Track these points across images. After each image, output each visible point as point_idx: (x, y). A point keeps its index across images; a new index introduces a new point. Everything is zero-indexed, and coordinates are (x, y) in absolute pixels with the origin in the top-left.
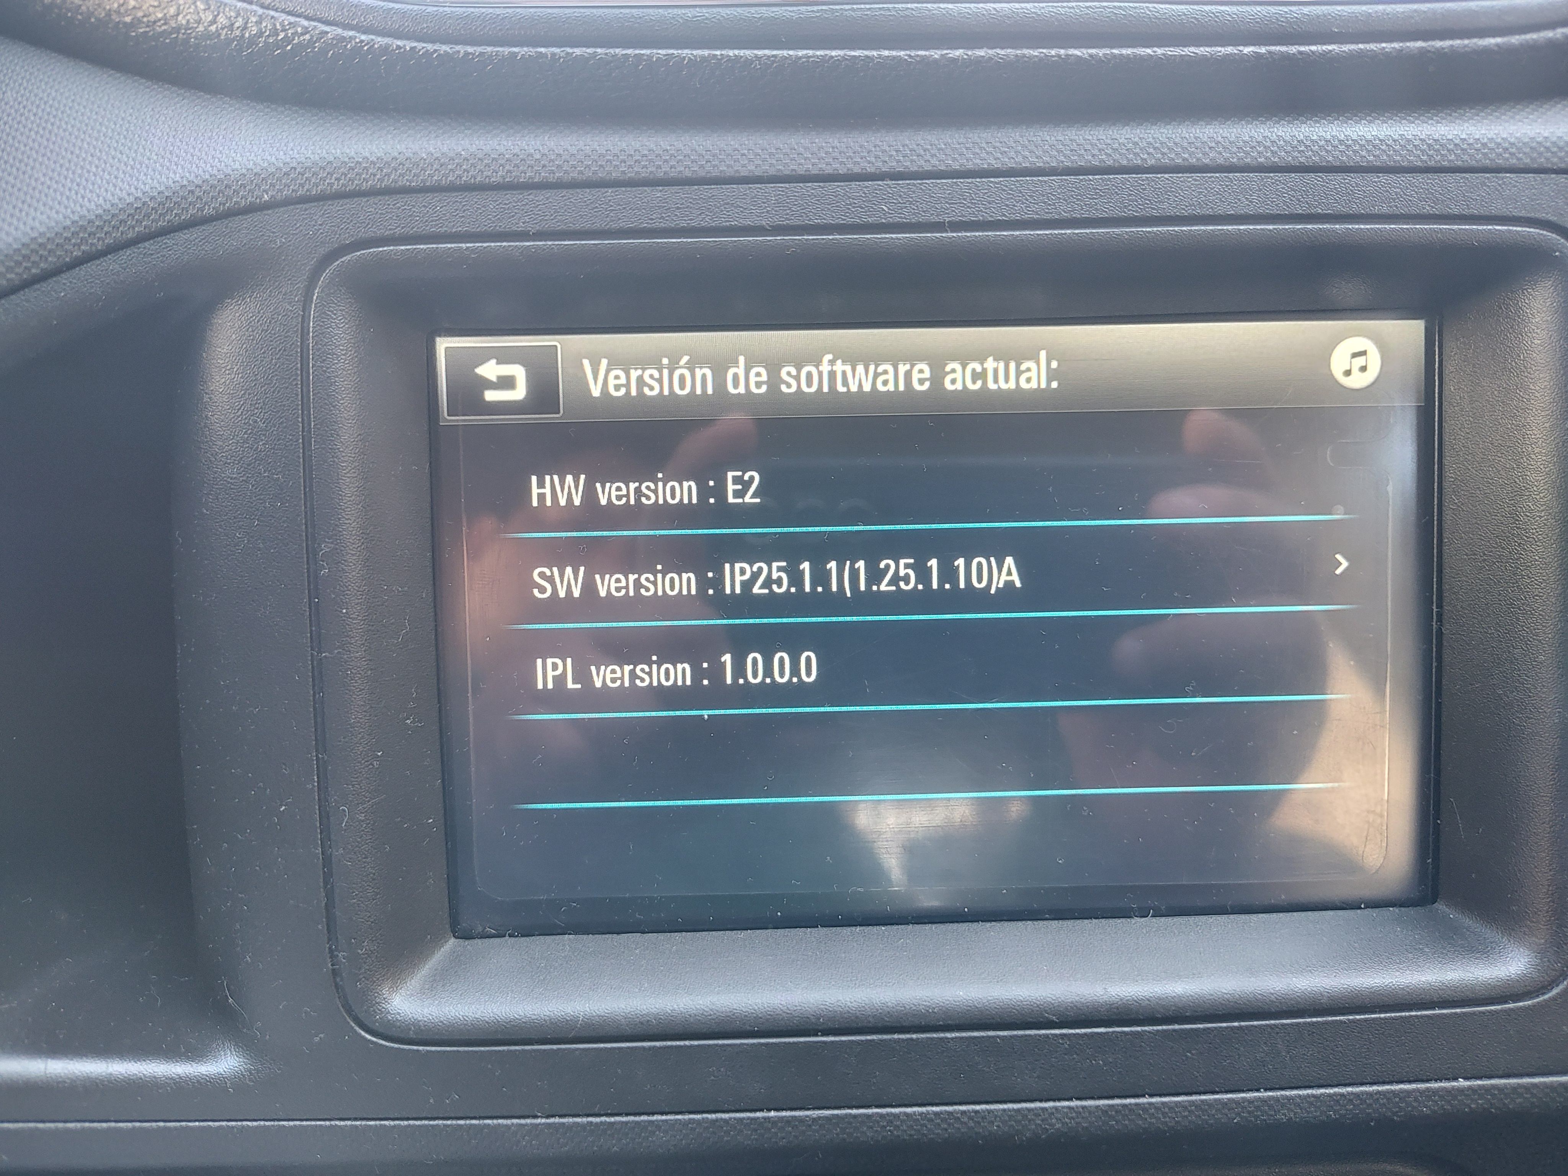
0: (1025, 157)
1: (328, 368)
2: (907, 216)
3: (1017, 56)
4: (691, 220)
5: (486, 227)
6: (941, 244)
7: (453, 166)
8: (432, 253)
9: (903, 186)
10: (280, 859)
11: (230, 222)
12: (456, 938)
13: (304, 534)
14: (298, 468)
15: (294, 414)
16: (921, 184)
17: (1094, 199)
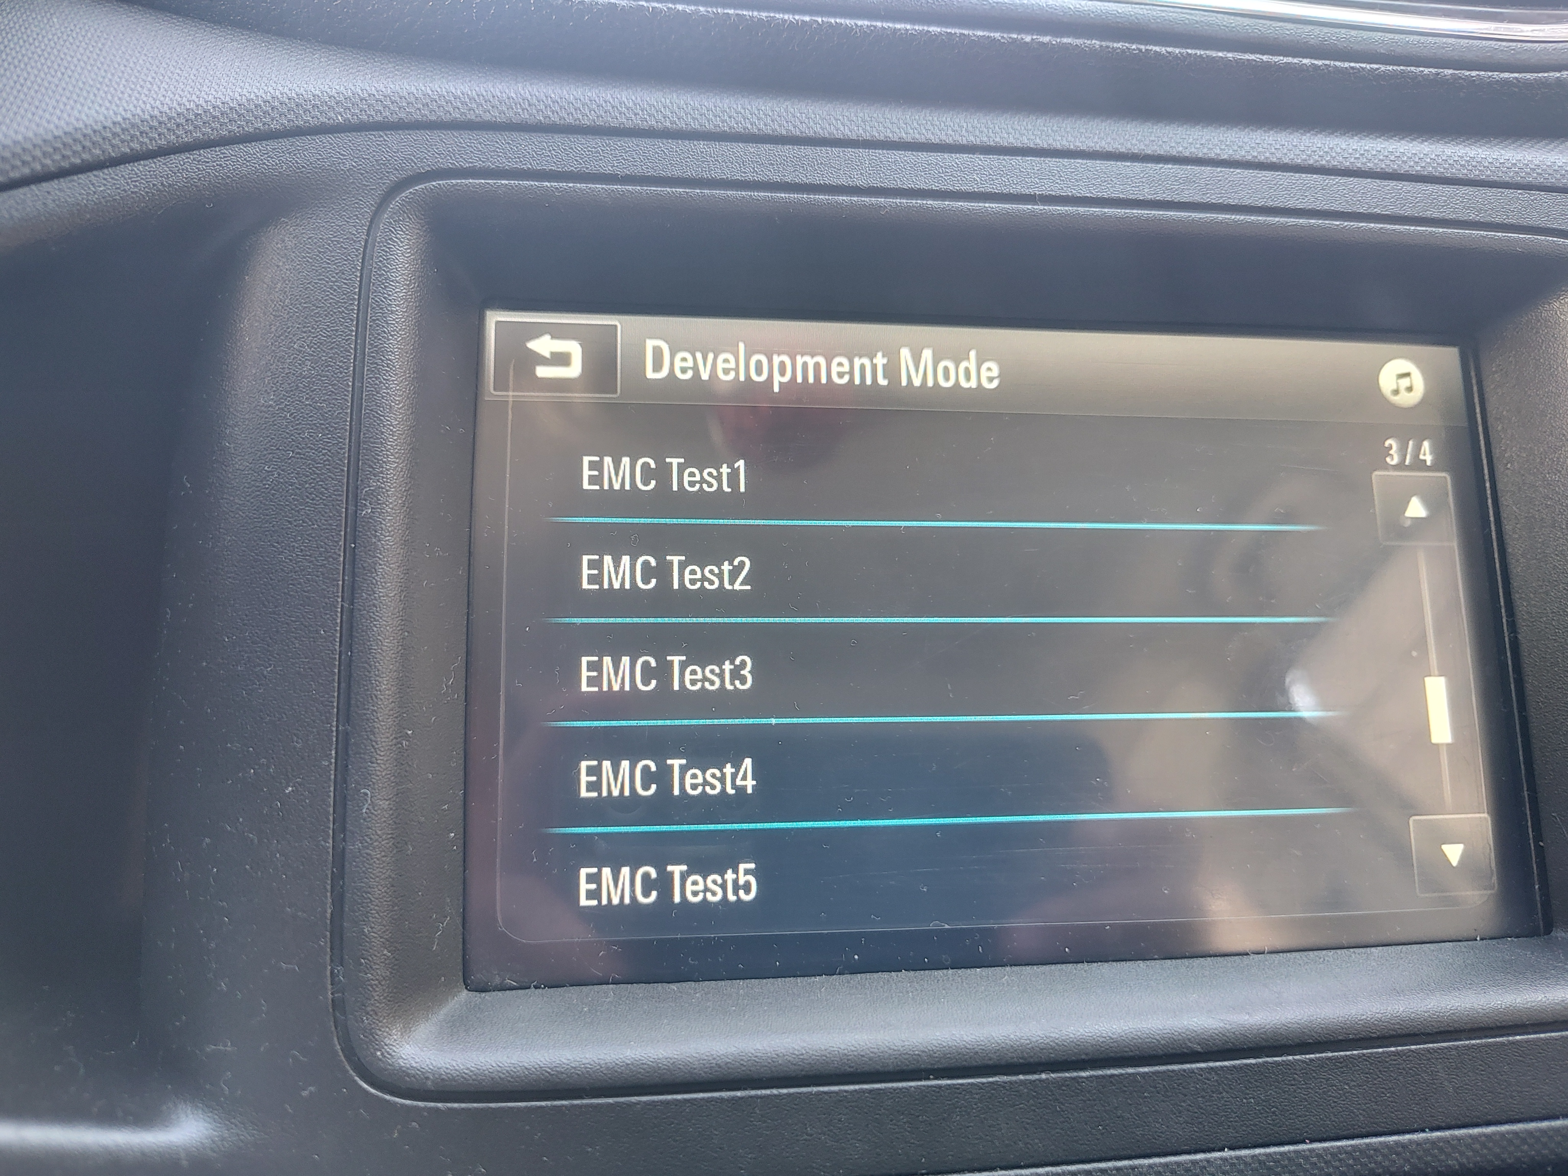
0: (1108, 143)
2: (999, 188)
4: (785, 176)
5: (573, 167)
6: (1033, 214)
7: (542, 107)
8: (513, 188)
9: (994, 160)
10: (278, 855)
11: (298, 141)
12: (469, 991)
13: (346, 469)
14: (346, 398)
15: (347, 340)
16: (1010, 160)
17: (1174, 185)
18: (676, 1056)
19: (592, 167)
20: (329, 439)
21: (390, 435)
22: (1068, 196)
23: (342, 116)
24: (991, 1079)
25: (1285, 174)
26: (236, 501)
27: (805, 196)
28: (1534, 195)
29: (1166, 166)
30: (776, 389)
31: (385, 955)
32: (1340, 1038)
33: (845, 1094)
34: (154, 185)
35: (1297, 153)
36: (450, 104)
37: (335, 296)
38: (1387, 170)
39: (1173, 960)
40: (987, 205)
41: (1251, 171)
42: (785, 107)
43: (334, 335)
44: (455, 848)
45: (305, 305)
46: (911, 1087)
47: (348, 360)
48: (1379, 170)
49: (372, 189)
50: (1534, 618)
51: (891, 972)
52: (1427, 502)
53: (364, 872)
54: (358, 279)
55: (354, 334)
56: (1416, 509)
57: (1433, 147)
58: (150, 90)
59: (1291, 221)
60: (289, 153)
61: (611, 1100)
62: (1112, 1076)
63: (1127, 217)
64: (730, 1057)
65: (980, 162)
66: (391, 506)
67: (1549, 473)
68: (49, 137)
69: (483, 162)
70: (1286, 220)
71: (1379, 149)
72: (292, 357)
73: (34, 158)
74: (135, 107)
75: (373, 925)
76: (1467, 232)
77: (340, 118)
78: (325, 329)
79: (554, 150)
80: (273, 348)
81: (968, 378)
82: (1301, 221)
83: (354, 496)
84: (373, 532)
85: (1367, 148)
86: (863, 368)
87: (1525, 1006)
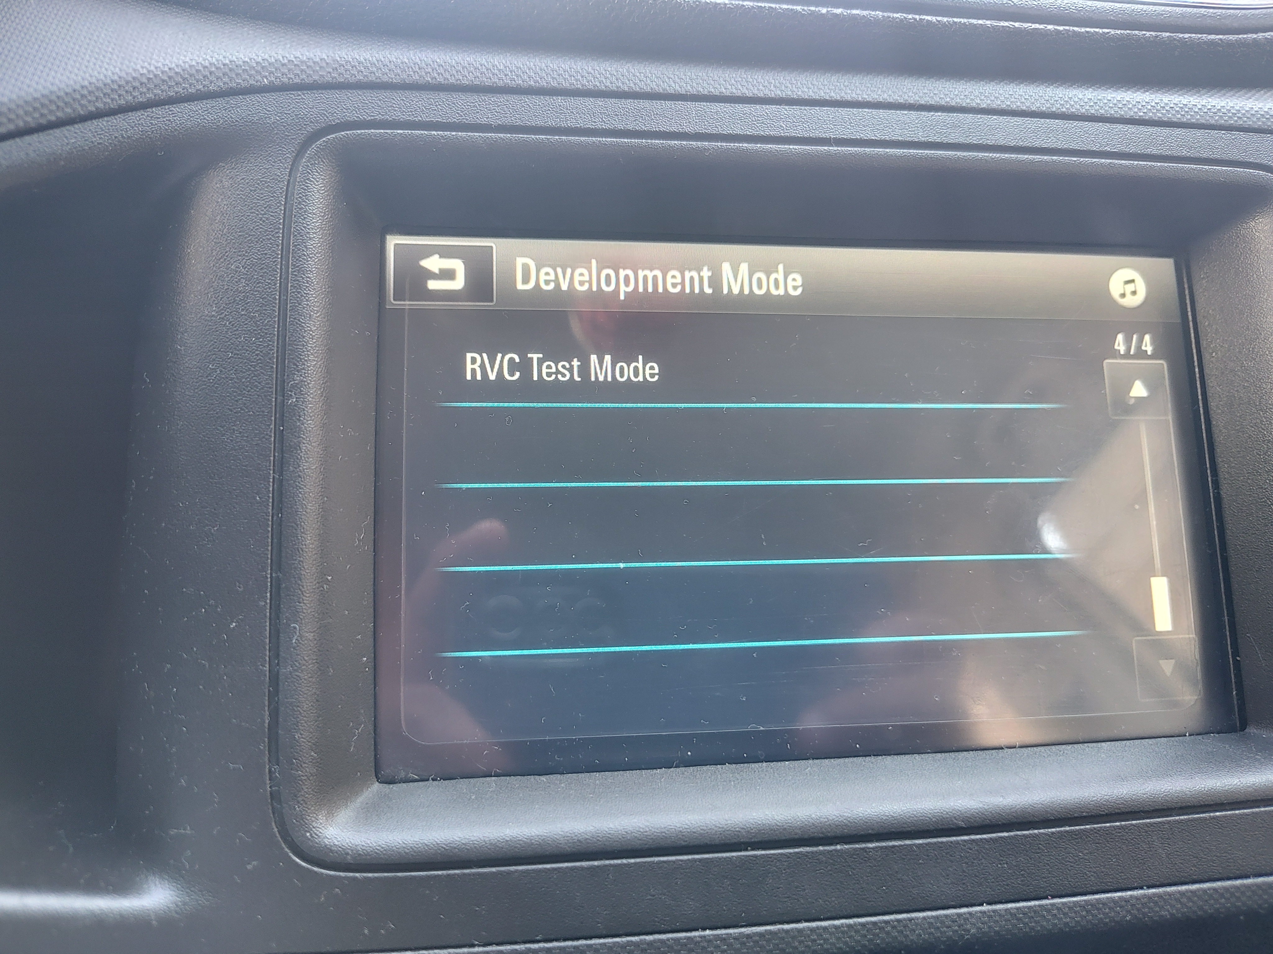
0: (889, 95)
2: (801, 132)
4: (627, 124)
5: (455, 119)
6: (829, 155)
7: (430, 70)
8: (407, 137)
9: (796, 110)
10: (225, 678)
11: (231, 100)
12: (380, 783)
13: (275, 366)
14: (274, 309)
15: (274, 262)
16: (810, 110)
17: (943, 129)
18: (545, 834)
19: (470, 119)
20: (260, 342)
21: (310, 338)
22: (857, 139)
23: (267, 79)
24: (796, 850)
25: (1032, 119)
26: (187, 393)
27: (644, 141)
28: (1235, 135)
29: (936, 114)
30: (622, 297)
31: (312, 756)
32: (1076, 815)
33: (680, 863)
34: (116, 137)
35: (1043, 102)
36: (354, 68)
37: (264, 226)
38: (1115, 115)
39: (943, 754)
40: (791, 147)
41: (1005, 117)
42: (627, 68)
43: (264, 257)
44: (367, 669)
45: (240, 234)
46: (733, 857)
47: (275, 277)
48: (1109, 115)
49: (293, 139)
50: (1233, 477)
51: (717, 765)
52: (1148, 385)
53: (294, 690)
54: (283, 212)
55: (280, 256)
56: (1139, 390)
57: (1153, 96)
58: (110, 59)
59: (1038, 158)
60: (225, 110)
61: (494, 869)
62: (894, 847)
63: (905, 155)
64: (589, 834)
65: (785, 112)
66: (312, 396)
67: (1246, 361)
68: (29, 98)
69: (383, 115)
70: (1033, 157)
71: (1109, 98)
72: (230, 276)
73: (18, 116)
74: (99, 73)
75: (302, 732)
76: (1180, 165)
77: (265, 80)
78: (257, 253)
79: (439, 105)
80: (215, 269)
81: (777, 287)
82: (1046, 157)
83: (282, 389)
84: (298, 417)
85: (1099, 98)
86: (692, 279)
87: (1224, 789)
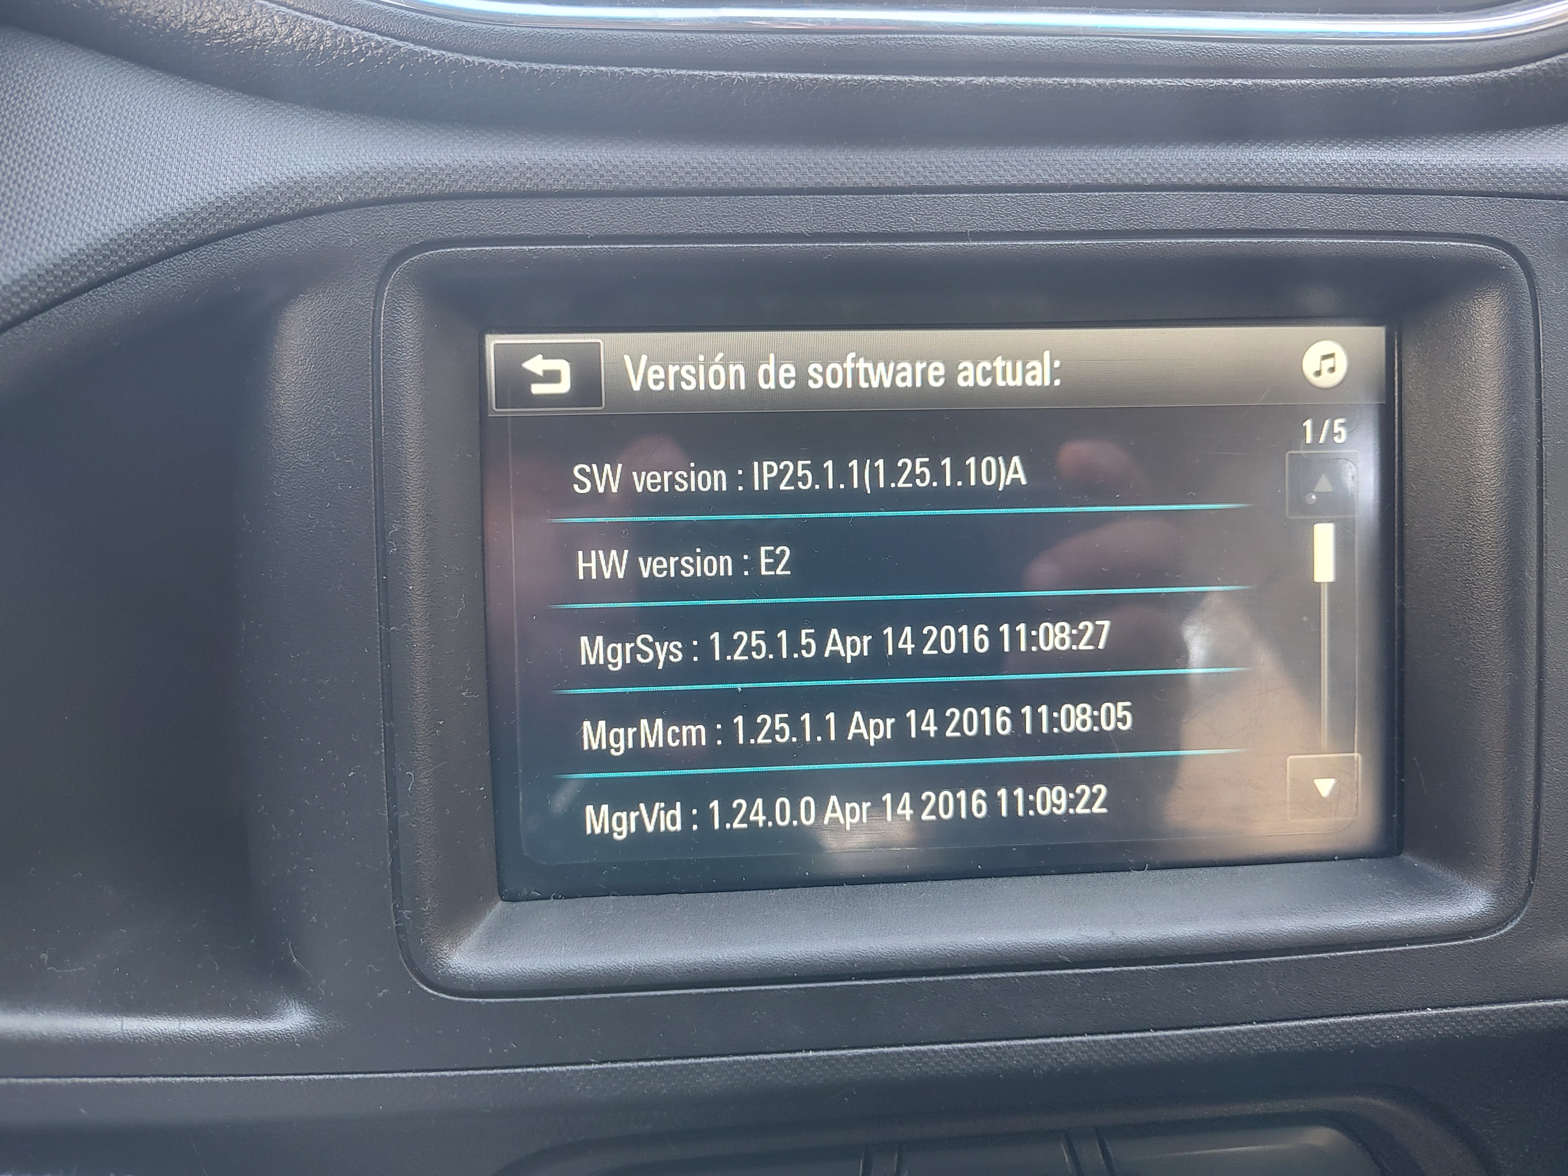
0: (1039, 175)
1: (397, 360)
2: (933, 226)
3: (1033, 83)
4: (736, 227)
5: (547, 229)
8: (496, 254)
9: (928, 200)
11: (306, 222)
12: (504, 901)
13: (374, 515)
16: (945, 198)
17: (1099, 214)
19: (564, 230)
20: (358, 490)
22: (998, 231)
28: (1456, 200)
29: (1092, 195)
34: (189, 277)
46: (836, 986)
49: (374, 263)
51: (834, 886)
54: (370, 347)
55: (371, 397)
65: (916, 202)
66: (413, 543)
77: (340, 198)
79: (530, 214)
83: (382, 537)
84: (400, 567)
